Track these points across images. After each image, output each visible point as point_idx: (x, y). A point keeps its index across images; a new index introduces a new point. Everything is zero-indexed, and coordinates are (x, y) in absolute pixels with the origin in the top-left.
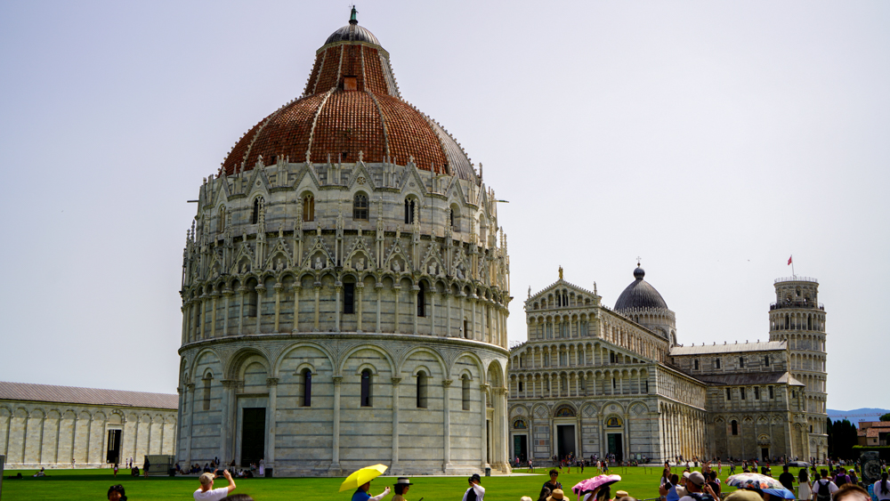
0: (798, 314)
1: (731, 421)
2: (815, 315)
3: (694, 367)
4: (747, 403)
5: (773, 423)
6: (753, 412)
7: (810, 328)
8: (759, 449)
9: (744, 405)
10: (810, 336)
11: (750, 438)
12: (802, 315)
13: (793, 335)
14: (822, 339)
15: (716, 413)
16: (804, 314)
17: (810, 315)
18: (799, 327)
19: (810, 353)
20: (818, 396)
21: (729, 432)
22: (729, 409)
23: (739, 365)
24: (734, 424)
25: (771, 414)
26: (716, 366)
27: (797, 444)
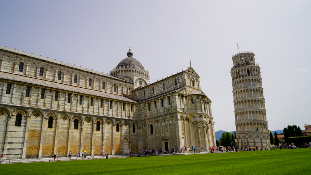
0: (242, 70)
1: (150, 125)
2: (251, 69)
3: (143, 96)
4: (157, 111)
5: (170, 123)
6: (160, 116)
7: (249, 75)
8: (163, 143)
9: (156, 113)
10: (249, 79)
11: (159, 135)
12: (243, 70)
13: (240, 81)
14: (259, 81)
15: (143, 120)
16: (245, 69)
17: (248, 69)
18: (243, 76)
19: (250, 88)
20: (258, 111)
21: (149, 132)
22: (149, 117)
23: (162, 89)
24: (152, 126)
25: (168, 116)
26: (152, 92)
27: (196, 137)
